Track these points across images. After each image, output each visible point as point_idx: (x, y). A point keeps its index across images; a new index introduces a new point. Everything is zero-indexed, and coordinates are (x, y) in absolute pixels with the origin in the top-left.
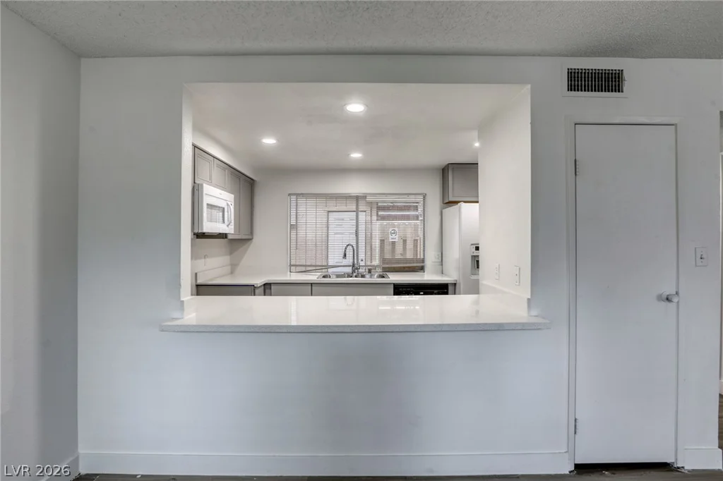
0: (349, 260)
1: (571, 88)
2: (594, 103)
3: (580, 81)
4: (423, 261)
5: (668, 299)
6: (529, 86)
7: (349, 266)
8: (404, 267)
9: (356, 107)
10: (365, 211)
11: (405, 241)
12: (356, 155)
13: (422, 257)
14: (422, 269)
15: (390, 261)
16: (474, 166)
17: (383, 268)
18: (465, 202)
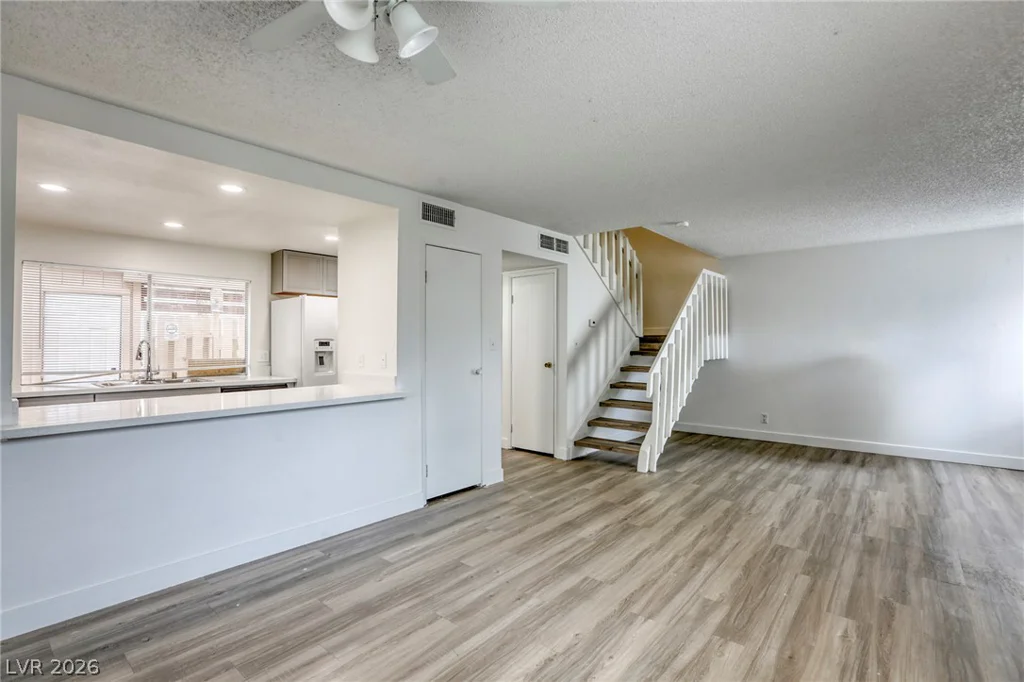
0: (143, 364)
1: (425, 217)
2: (436, 231)
3: (433, 214)
4: (244, 362)
5: (477, 373)
6: (397, 210)
7: (143, 370)
8: (219, 370)
9: (232, 188)
10: (120, 296)
11: (190, 341)
12: (173, 225)
13: (243, 357)
14: (244, 370)
15: (199, 363)
16: (331, 259)
17: (189, 372)
18: (308, 295)
